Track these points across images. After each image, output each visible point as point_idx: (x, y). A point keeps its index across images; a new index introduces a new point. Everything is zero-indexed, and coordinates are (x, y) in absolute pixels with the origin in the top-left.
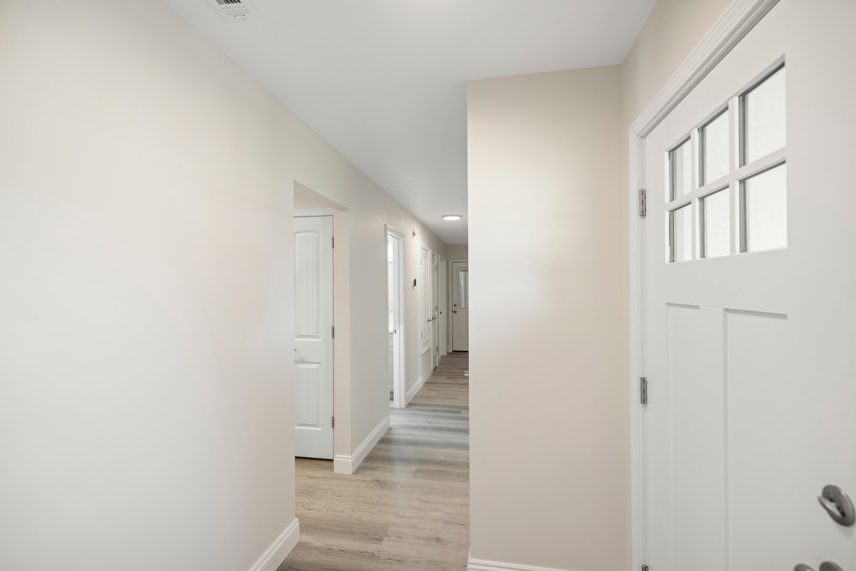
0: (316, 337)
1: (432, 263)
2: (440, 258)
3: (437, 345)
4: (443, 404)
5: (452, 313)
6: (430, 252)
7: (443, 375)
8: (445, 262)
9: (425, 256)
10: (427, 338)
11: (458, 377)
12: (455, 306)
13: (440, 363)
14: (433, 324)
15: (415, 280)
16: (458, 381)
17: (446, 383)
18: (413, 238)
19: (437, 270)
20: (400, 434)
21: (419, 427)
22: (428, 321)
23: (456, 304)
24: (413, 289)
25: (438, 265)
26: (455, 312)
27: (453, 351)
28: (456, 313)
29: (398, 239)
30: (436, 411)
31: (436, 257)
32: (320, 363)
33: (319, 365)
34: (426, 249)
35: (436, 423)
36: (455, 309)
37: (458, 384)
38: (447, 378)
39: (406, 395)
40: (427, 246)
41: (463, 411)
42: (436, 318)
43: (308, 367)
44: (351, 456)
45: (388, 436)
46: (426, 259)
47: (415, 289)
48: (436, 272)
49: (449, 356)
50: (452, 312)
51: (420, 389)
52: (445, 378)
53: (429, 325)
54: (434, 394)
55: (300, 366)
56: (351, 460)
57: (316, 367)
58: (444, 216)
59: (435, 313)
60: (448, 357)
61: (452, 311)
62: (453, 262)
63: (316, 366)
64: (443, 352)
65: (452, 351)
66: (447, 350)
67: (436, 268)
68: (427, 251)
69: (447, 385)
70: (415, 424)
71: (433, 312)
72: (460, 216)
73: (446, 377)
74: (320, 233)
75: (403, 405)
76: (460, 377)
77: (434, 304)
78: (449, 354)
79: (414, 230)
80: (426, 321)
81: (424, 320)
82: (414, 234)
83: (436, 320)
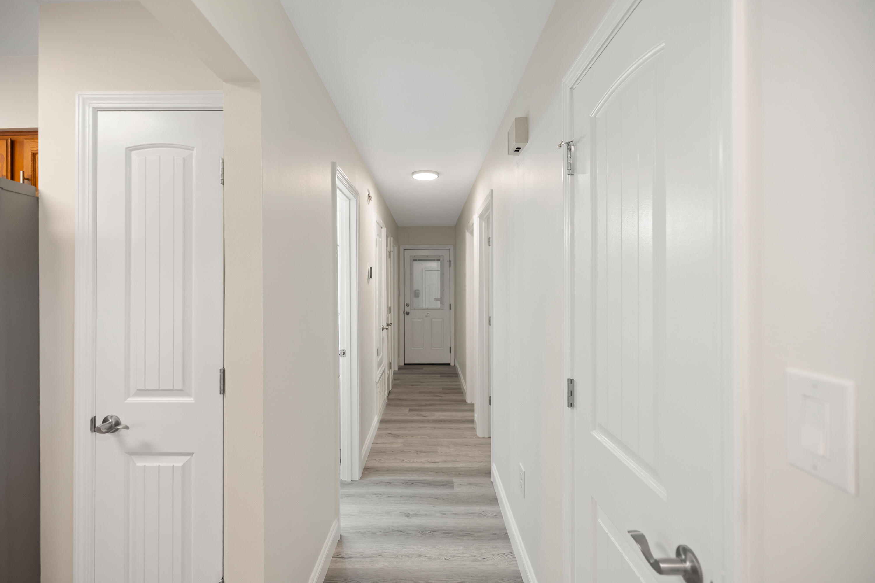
0: (181, 392)
2: (393, 242)
3: (390, 361)
4: (417, 465)
5: (403, 315)
7: (403, 406)
8: (396, 248)
9: (379, 235)
10: (382, 355)
11: (423, 408)
12: (407, 305)
13: (393, 384)
14: (387, 333)
15: (371, 269)
16: (427, 416)
17: (412, 421)
18: (369, 204)
20: (362, 557)
21: (393, 530)
22: (383, 329)
23: (409, 302)
24: (368, 282)
26: (408, 313)
27: (405, 364)
28: (409, 315)
30: (412, 484)
32: (191, 454)
33: (188, 458)
35: (420, 516)
36: (407, 309)
37: (429, 421)
38: (410, 410)
40: (382, 221)
41: (455, 480)
42: (391, 324)
43: (161, 464)
45: (339, 566)
46: (381, 239)
47: (370, 281)
48: (389, 260)
49: (401, 371)
50: (404, 313)
51: (376, 436)
52: (406, 410)
53: (384, 335)
54: (398, 444)
55: (141, 463)
57: (181, 465)
58: (413, 173)
59: (389, 317)
60: (400, 374)
62: (404, 249)
63: (179, 462)
64: (395, 368)
65: (403, 364)
66: (398, 363)
68: (382, 228)
69: (414, 425)
70: (385, 522)
71: (387, 315)
72: (438, 173)
73: (408, 408)
74: (193, 150)
75: (357, 476)
76: (426, 408)
78: (400, 368)
79: (368, 192)
80: (381, 329)
81: (379, 329)
82: (369, 197)
83: (390, 326)
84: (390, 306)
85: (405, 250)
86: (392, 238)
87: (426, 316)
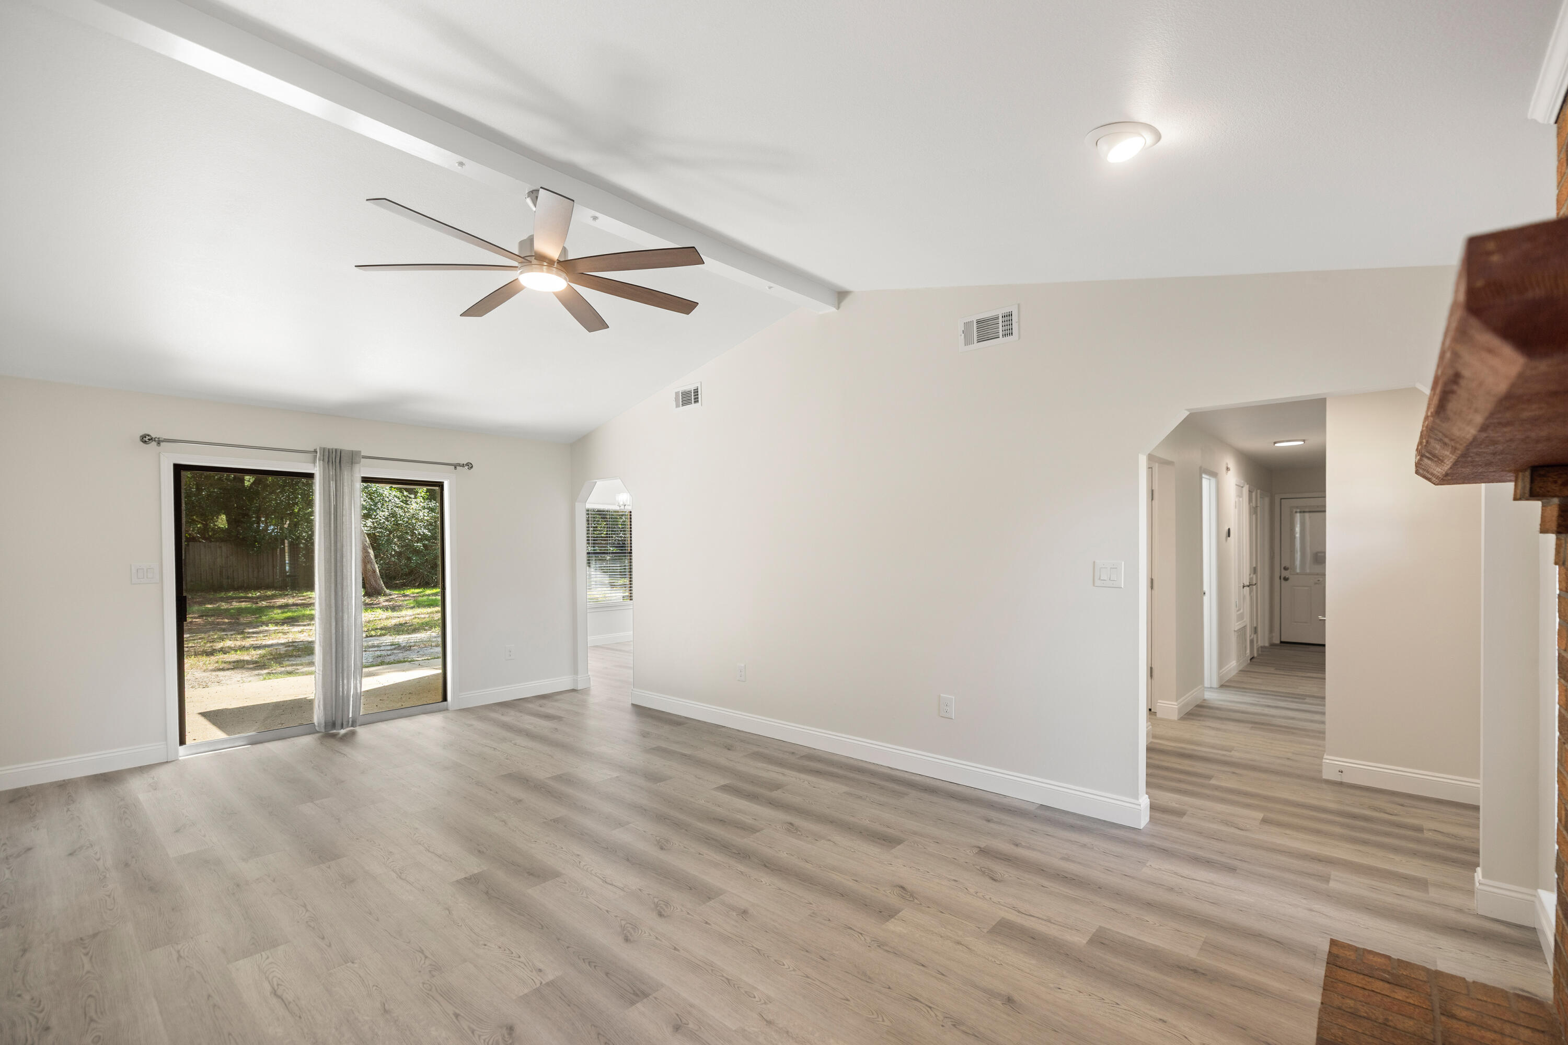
1: (1249, 503)
2: (1260, 495)
3: (1255, 625)
5: (1279, 580)
6: (1246, 490)
8: (1267, 500)
9: (1240, 495)
10: (1242, 611)
12: (1286, 569)
14: (1251, 592)
15: (1229, 529)
18: (1227, 475)
19: (1256, 513)
22: (1244, 587)
23: (1288, 565)
24: (1226, 540)
25: (1257, 507)
26: (1286, 579)
27: (1281, 642)
28: (1288, 581)
29: (1210, 479)
31: (1254, 494)
34: (1242, 486)
36: (1285, 574)
39: (1219, 674)
40: (1243, 481)
42: (1255, 584)
44: (1177, 700)
46: (1241, 499)
47: (1228, 541)
48: (1254, 516)
49: (1275, 647)
50: (1280, 579)
51: (1235, 675)
53: (1245, 593)
56: (1177, 707)
58: (1275, 443)
59: (1252, 578)
60: (1273, 649)
61: (1280, 577)
64: (1263, 640)
65: (1278, 642)
66: (1271, 638)
67: (1254, 510)
71: (1250, 575)
72: (1304, 441)
75: (1216, 685)
77: (1251, 564)
78: (1273, 645)
79: (1227, 464)
80: (1240, 587)
81: (1239, 587)
82: (1228, 469)
83: (1254, 587)
84: (1254, 566)
85: (1282, 500)
86: (1259, 491)
87: (1316, 583)
